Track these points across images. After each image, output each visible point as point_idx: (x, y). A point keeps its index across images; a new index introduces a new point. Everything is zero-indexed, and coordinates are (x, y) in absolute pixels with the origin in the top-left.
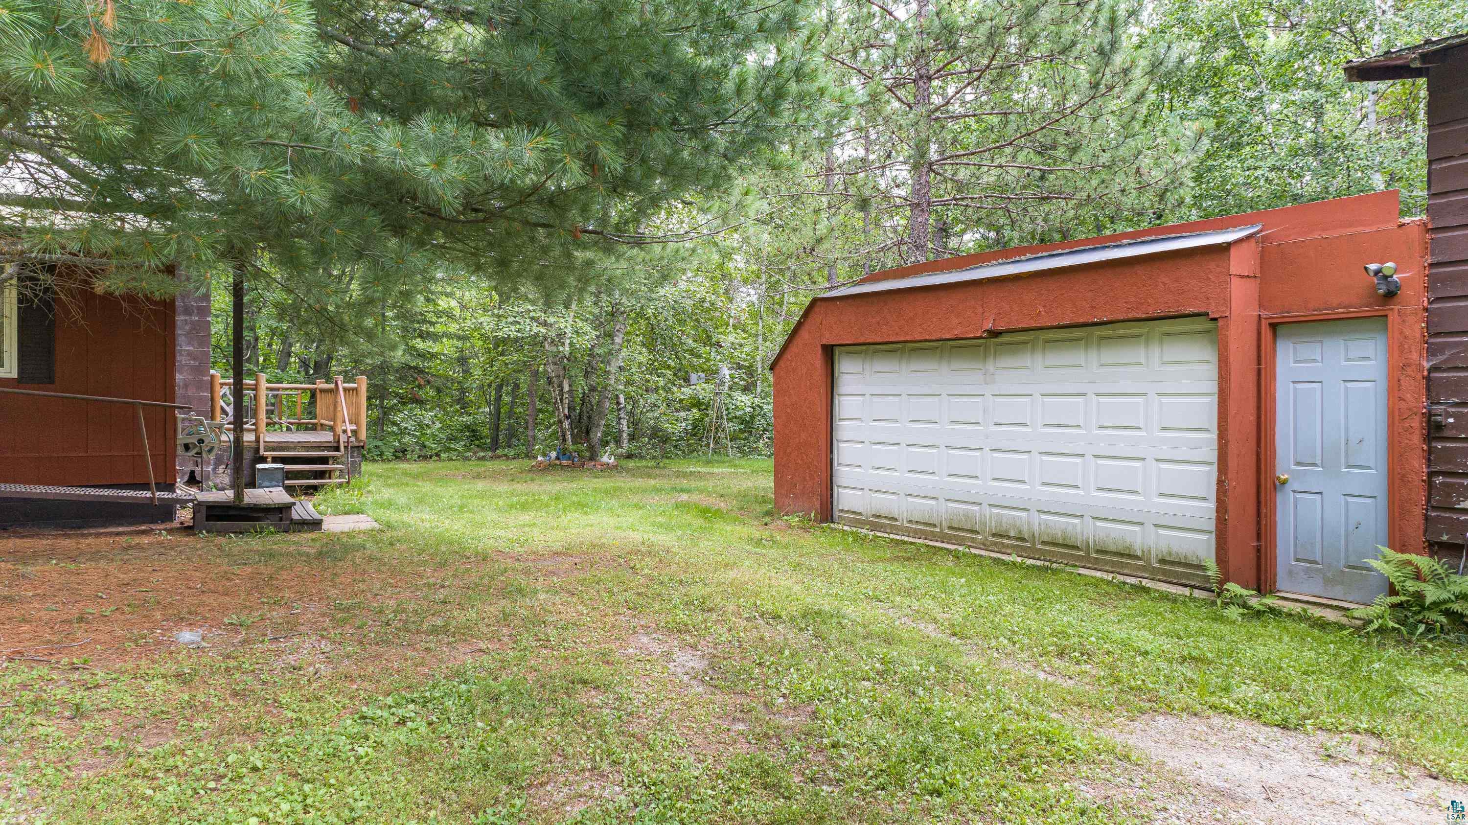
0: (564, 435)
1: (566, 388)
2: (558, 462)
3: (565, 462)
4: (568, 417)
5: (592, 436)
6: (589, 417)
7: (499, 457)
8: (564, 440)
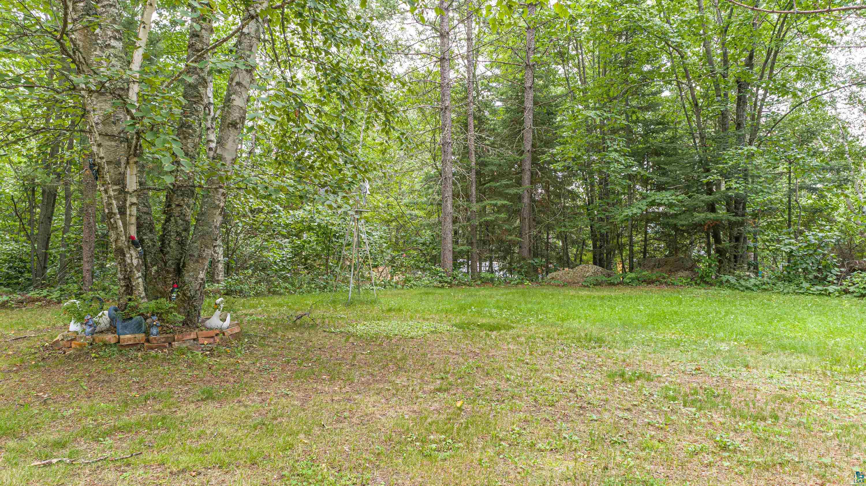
0: (128, 279)
1: (132, 184)
2: (110, 338)
3: (127, 337)
4: (134, 243)
5: (187, 277)
6: (182, 244)
7: (33, 301)
8: (129, 289)
